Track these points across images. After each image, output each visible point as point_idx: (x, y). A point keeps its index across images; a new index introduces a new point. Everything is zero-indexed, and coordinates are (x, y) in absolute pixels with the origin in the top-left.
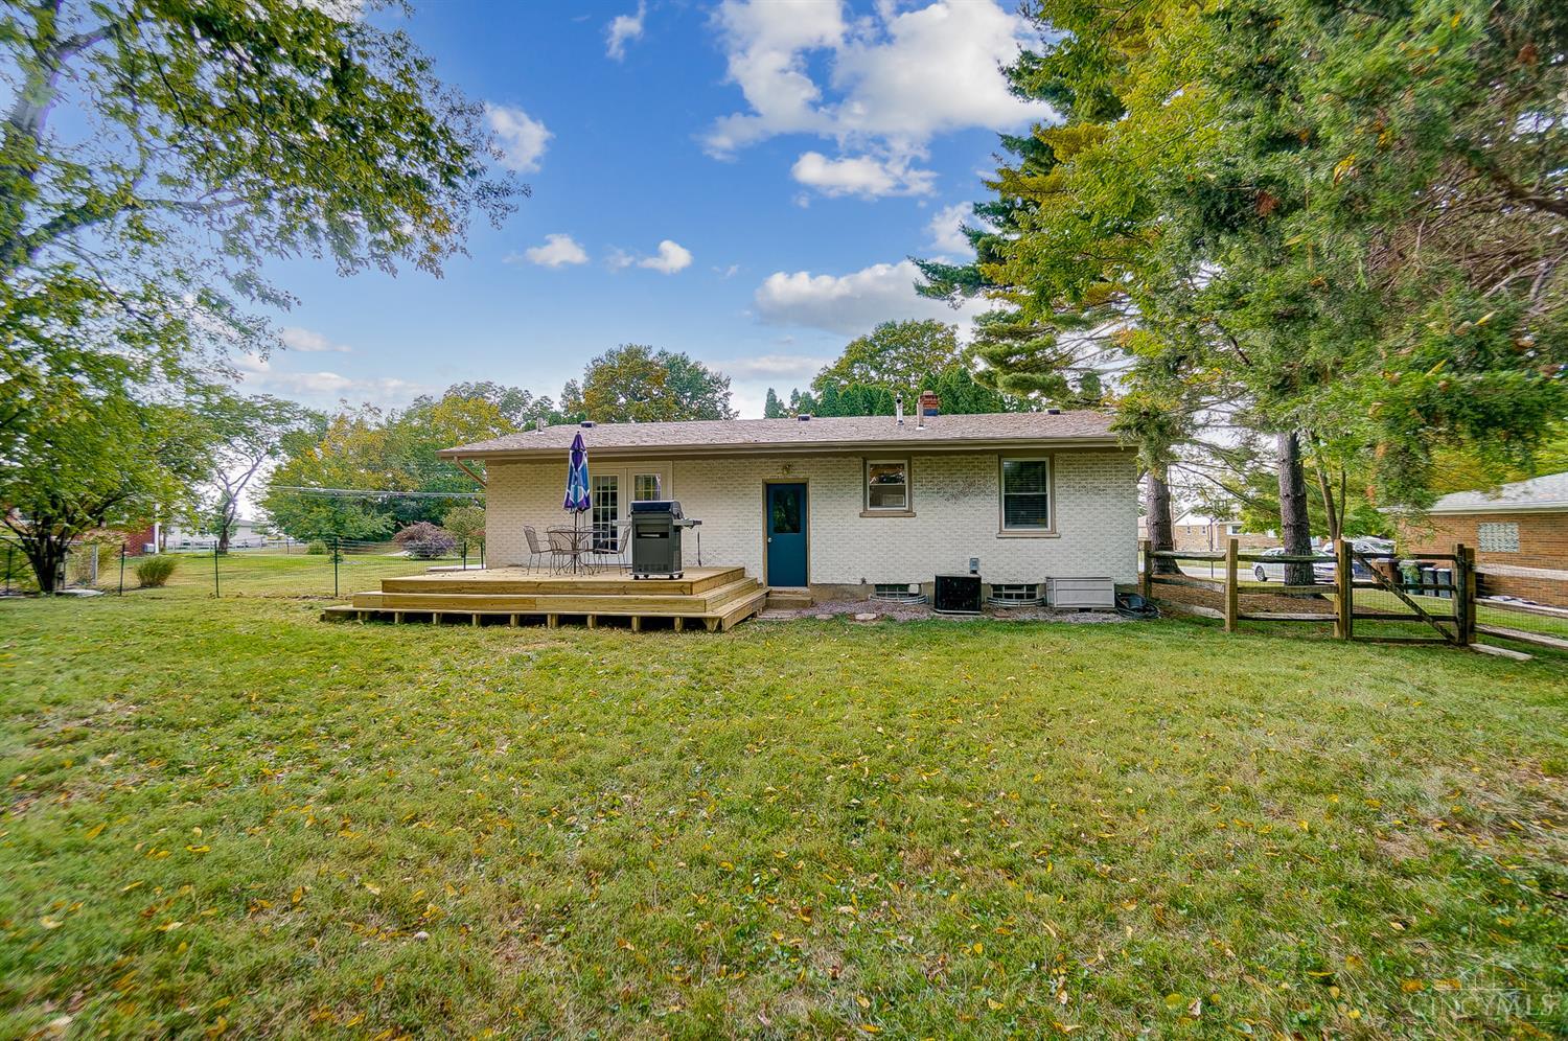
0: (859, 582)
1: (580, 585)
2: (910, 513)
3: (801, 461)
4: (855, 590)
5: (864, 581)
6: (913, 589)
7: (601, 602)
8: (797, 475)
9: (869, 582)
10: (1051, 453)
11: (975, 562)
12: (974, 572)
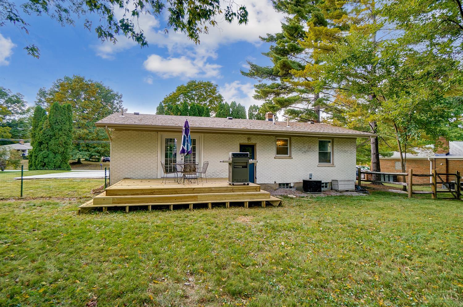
0: (273, 183)
1: (213, 189)
2: (290, 157)
3: (254, 137)
4: (272, 185)
5: (275, 182)
6: (292, 185)
7: (228, 196)
8: (252, 142)
9: (277, 183)
10: (333, 139)
11: (311, 175)
12: (311, 179)
